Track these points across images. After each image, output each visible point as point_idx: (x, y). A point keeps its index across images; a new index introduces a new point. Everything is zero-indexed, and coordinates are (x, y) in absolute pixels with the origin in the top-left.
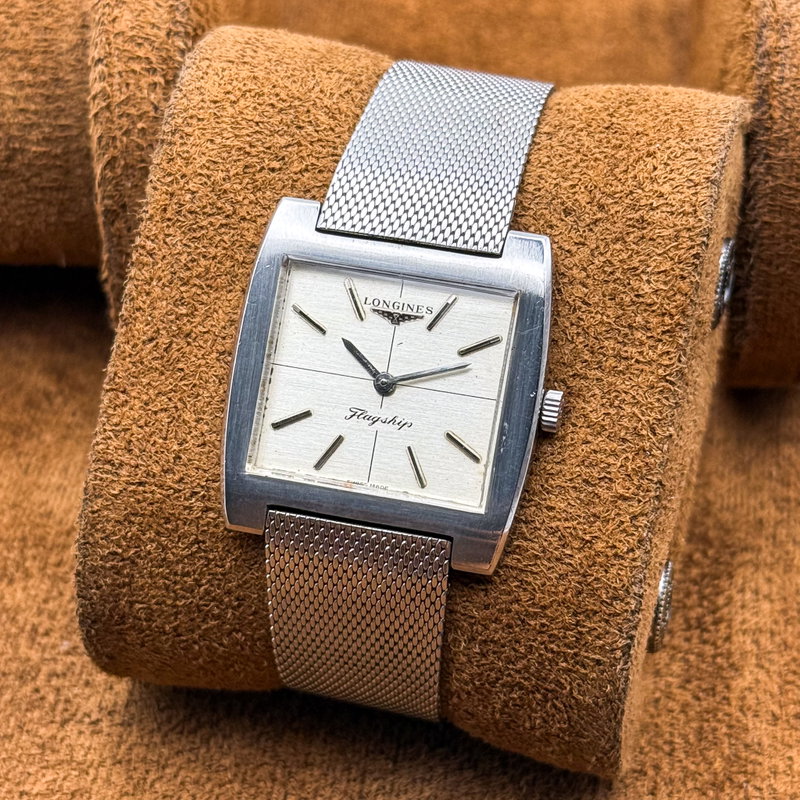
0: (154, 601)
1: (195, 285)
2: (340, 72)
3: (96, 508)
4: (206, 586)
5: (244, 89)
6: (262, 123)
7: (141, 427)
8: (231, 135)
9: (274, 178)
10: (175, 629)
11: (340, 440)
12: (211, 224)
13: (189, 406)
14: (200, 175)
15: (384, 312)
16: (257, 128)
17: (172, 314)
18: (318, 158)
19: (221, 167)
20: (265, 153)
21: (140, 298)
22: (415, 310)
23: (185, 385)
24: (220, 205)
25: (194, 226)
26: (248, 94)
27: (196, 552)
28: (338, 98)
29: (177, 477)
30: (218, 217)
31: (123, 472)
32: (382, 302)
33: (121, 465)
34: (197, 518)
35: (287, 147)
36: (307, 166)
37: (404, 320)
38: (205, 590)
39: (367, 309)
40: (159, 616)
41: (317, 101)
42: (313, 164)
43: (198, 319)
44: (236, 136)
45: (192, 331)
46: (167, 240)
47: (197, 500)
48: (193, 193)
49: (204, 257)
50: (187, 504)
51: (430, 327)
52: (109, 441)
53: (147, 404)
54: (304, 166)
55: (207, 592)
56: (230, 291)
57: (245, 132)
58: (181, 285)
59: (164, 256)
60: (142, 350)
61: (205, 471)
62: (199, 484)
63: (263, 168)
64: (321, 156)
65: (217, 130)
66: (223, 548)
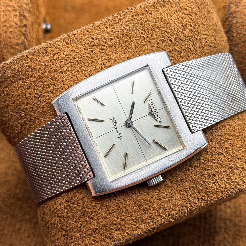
0: (12, 93)
1: (119, 41)
2: (215, 39)
3: (29, 56)
4: (28, 107)
5: (191, 13)
6: (184, 27)
7: (64, 54)
8: (173, 20)
9: (169, 43)
10: (8, 105)
11: (102, 121)
12: (142, 33)
13: (80, 65)
14: (155, 19)
15: (151, 108)
16: (181, 27)
17: (105, 40)
18: (184, 53)
19: (162, 24)
20: (175, 35)
21: (104, 26)
22: (158, 117)
23: (86, 59)
24: (149, 31)
25: (137, 28)
26: (189, 16)
27: (37, 97)
28: (207, 45)
29: (56, 76)
30: (145, 34)
31: (46, 58)
32: (153, 105)
33: (48, 55)
34: (47, 91)
35: (181, 40)
36: (180, 51)
37: (153, 116)
38: (27, 108)
39: (148, 102)
40: (9, 98)
41: (202, 39)
42: (181, 52)
43: (109, 49)
44: (174, 22)
45: (104, 50)
46: (127, 22)
47: (53, 87)
48: (148, 20)
49: (130, 38)
50: (49, 85)
51: (156, 126)
52: (53, 47)
53: (72, 51)
54: (179, 50)
55: (26, 109)
56: (125, 53)
57: (177, 23)
58: (116, 37)
59: (122, 25)
60: (88, 38)
61: (64, 84)
62: (58, 84)
63: (170, 37)
64: (186, 53)
65: (172, 14)
66: (44, 105)
